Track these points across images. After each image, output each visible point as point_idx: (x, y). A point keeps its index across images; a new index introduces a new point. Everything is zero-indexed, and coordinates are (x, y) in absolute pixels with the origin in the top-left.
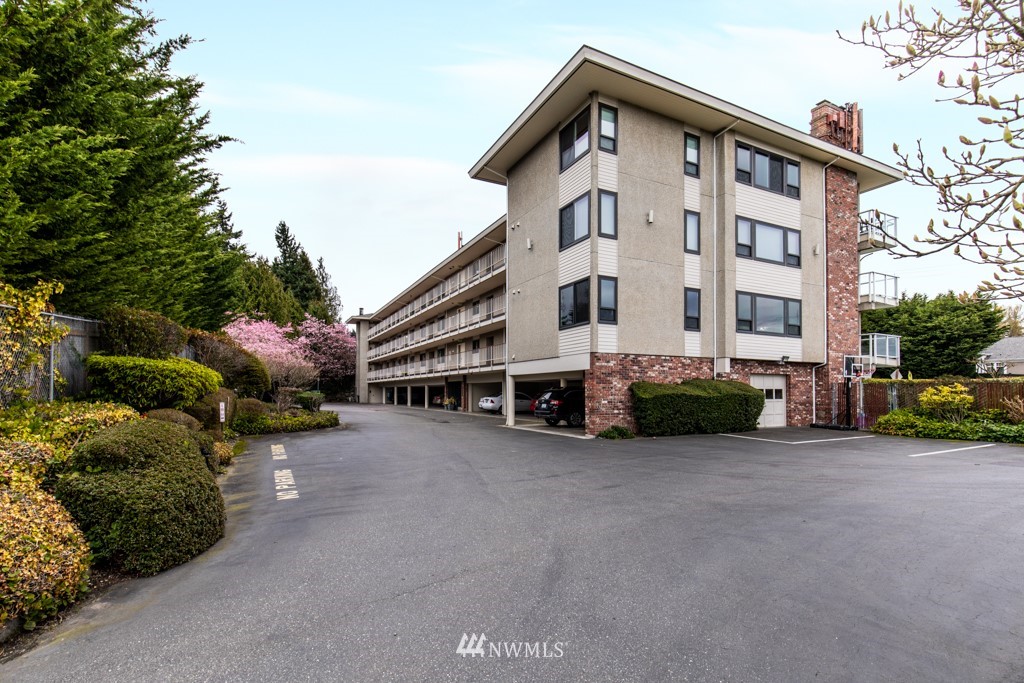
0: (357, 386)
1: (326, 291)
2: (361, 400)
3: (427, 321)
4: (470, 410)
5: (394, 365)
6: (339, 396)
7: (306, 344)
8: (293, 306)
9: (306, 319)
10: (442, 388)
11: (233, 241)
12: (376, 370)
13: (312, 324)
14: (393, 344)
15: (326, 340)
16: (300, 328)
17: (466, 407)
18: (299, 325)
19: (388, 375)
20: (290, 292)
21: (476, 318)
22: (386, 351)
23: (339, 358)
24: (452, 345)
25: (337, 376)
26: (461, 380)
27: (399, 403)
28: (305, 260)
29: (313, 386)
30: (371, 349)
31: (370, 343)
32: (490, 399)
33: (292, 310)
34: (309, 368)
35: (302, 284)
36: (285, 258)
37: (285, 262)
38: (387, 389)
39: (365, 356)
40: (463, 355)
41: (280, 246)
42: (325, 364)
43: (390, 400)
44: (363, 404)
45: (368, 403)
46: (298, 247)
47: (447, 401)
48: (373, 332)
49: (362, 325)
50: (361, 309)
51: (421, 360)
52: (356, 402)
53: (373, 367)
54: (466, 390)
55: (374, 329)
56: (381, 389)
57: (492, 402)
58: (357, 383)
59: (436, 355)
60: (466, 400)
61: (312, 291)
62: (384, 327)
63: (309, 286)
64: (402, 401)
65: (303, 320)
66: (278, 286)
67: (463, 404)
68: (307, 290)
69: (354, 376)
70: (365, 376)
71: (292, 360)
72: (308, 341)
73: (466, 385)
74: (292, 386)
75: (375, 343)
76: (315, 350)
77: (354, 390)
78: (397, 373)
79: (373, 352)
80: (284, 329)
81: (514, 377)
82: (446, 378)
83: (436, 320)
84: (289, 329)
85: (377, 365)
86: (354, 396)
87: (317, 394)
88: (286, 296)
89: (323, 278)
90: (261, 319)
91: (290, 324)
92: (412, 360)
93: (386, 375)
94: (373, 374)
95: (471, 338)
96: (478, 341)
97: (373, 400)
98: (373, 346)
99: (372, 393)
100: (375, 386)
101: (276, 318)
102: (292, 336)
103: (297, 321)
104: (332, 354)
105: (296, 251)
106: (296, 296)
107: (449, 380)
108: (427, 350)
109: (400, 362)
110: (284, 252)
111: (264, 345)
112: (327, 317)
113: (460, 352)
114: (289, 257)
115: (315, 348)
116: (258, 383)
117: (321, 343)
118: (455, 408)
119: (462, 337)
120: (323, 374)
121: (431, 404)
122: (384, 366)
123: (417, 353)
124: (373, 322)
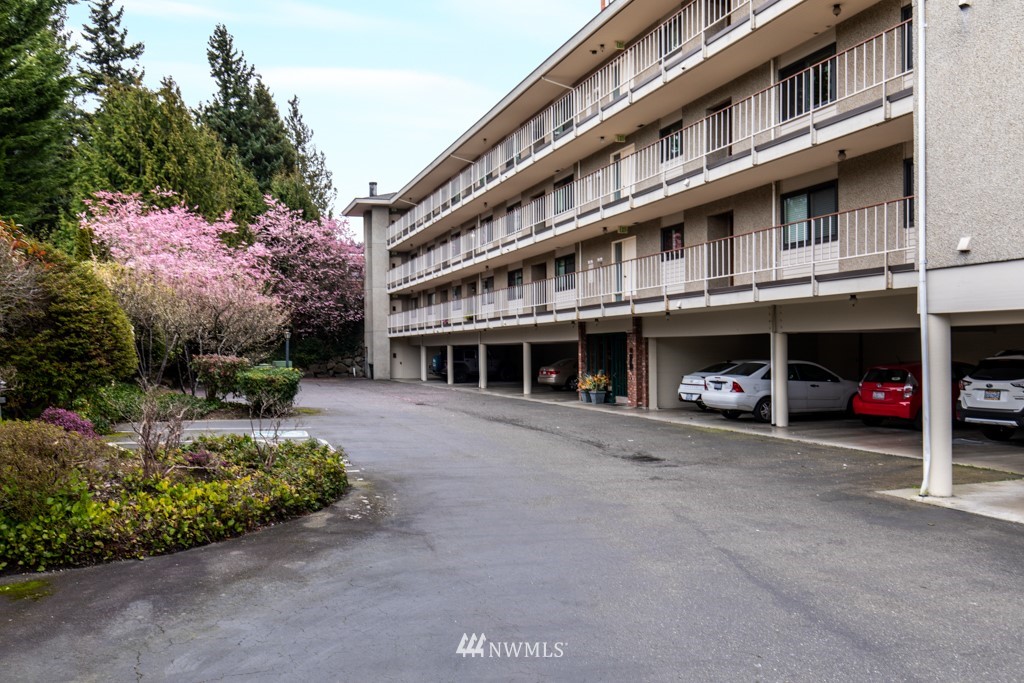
0: (367, 344)
1: (303, 159)
2: (378, 374)
3: (524, 194)
4: (653, 405)
5: (445, 300)
6: (331, 364)
7: (265, 258)
8: (240, 185)
9: (267, 208)
10: (571, 347)
11: (127, 64)
12: (405, 309)
13: (279, 221)
14: (438, 255)
15: (305, 250)
16: (253, 228)
17: (642, 399)
18: (253, 222)
19: (433, 320)
20: (237, 160)
21: (674, 167)
22: (425, 269)
23: (331, 288)
24: (602, 242)
25: (328, 323)
26: (629, 328)
27: (457, 381)
28: (264, 98)
29: (275, 348)
30: (394, 266)
31: (393, 254)
32: (730, 379)
33: (239, 193)
34: (270, 311)
35: (258, 145)
36: (226, 96)
37: (227, 104)
38: (429, 350)
39: (382, 282)
40: (630, 269)
41: (217, 74)
42: (304, 299)
43: (438, 374)
44: (382, 381)
45: (390, 381)
46: (249, 74)
47: (586, 382)
48: (398, 232)
49: (375, 216)
50: (373, 184)
51: (511, 284)
52: (366, 376)
53: (399, 305)
54: (643, 354)
55: (401, 224)
56: (418, 348)
57: (737, 388)
58: (367, 336)
59: (551, 272)
60: (643, 379)
61: (277, 159)
62: (421, 218)
63: (271, 148)
64: (466, 376)
65: (259, 213)
66: (211, 146)
67: (633, 389)
68: (269, 158)
69: (362, 321)
70: (383, 324)
71: (234, 293)
72: (268, 253)
73: (643, 343)
74: (227, 351)
75: (403, 254)
76: (284, 271)
77: (362, 352)
78: (451, 316)
79: (399, 273)
80: (219, 225)
81: (944, 317)
82: (582, 325)
83: (549, 188)
84: (231, 227)
85: (407, 299)
86: (361, 364)
87: (284, 370)
88: (226, 165)
89: (298, 135)
90: (168, 204)
91: (228, 215)
92: (489, 284)
93: (426, 320)
94: (400, 320)
95: (658, 221)
96: (680, 228)
97: (401, 372)
98: (398, 261)
99: (399, 358)
100: (406, 344)
101: (202, 205)
102: (233, 241)
103: (245, 212)
104: (317, 280)
105: (246, 82)
106: (246, 165)
107: (589, 331)
108: (526, 262)
109: (458, 292)
110: (224, 86)
111: (171, 259)
112: (306, 206)
113: (619, 260)
114: (235, 95)
115: (283, 266)
116: (86, 356)
117: (295, 257)
118: (607, 399)
119: (629, 222)
120: (299, 320)
121: (539, 387)
122: (422, 302)
123: (499, 270)
124: (397, 210)
